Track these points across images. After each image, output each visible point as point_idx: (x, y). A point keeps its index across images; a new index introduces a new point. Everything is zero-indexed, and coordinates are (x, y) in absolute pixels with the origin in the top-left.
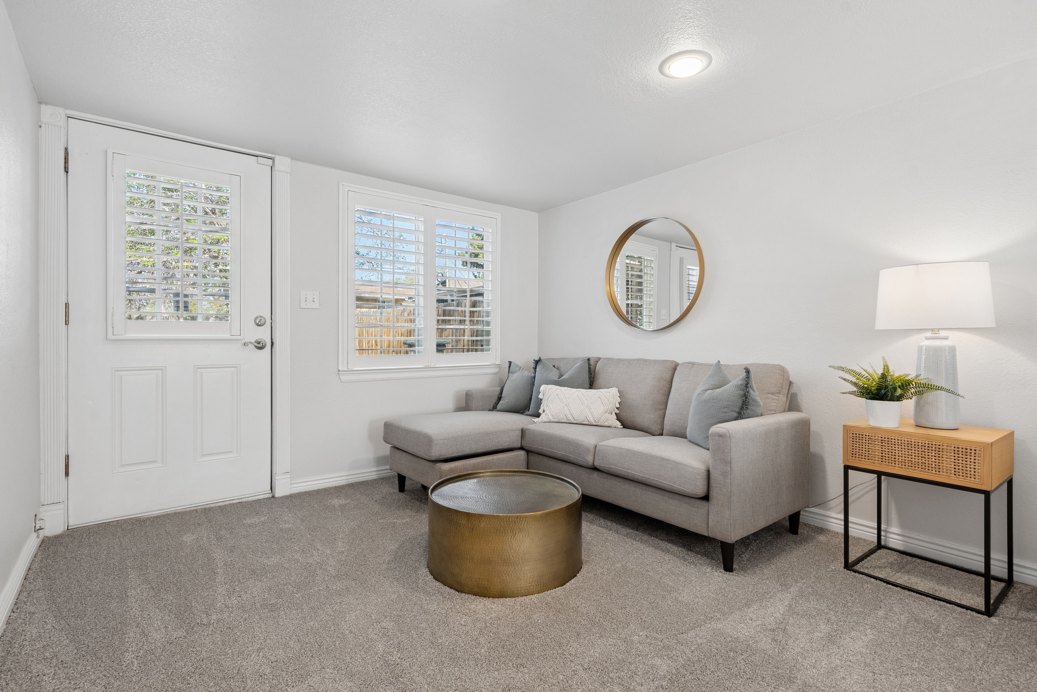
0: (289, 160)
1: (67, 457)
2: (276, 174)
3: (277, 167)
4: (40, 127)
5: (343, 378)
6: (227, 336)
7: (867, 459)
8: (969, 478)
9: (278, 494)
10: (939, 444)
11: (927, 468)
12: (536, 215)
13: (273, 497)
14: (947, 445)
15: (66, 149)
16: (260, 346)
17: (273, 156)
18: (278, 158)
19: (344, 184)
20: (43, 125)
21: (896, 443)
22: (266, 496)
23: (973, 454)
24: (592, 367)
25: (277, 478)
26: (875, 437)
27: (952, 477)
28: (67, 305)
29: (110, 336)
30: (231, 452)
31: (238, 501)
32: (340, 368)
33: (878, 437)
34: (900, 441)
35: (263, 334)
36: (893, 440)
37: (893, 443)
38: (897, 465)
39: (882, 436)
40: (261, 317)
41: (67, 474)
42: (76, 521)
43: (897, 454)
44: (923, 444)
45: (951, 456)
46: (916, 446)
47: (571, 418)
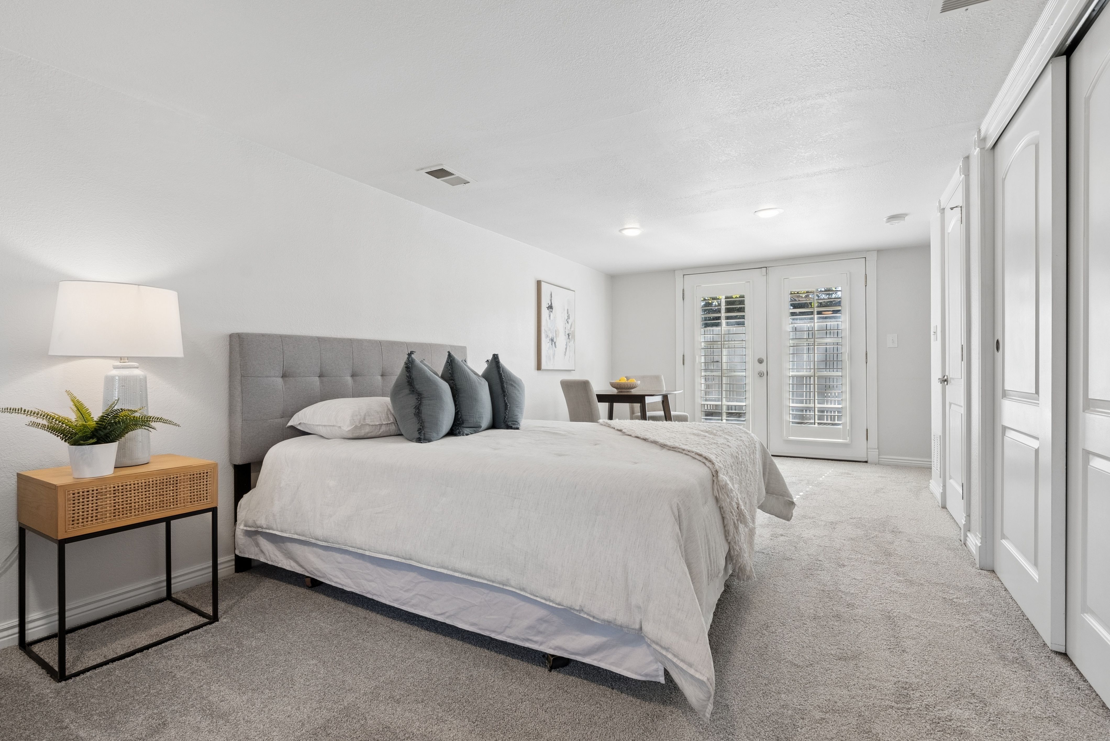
7: (94, 520)
8: (202, 501)
10: (177, 476)
11: (165, 505)
14: (184, 474)
21: (132, 488)
23: (205, 477)
26: (106, 488)
27: (188, 505)
33: (110, 488)
34: (136, 485)
36: (128, 487)
37: (129, 489)
38: (133, 514)
39: (114, 486)
43: (133, 501)
44: (162, 480)
45: (188, 484)
46: (155, 485)
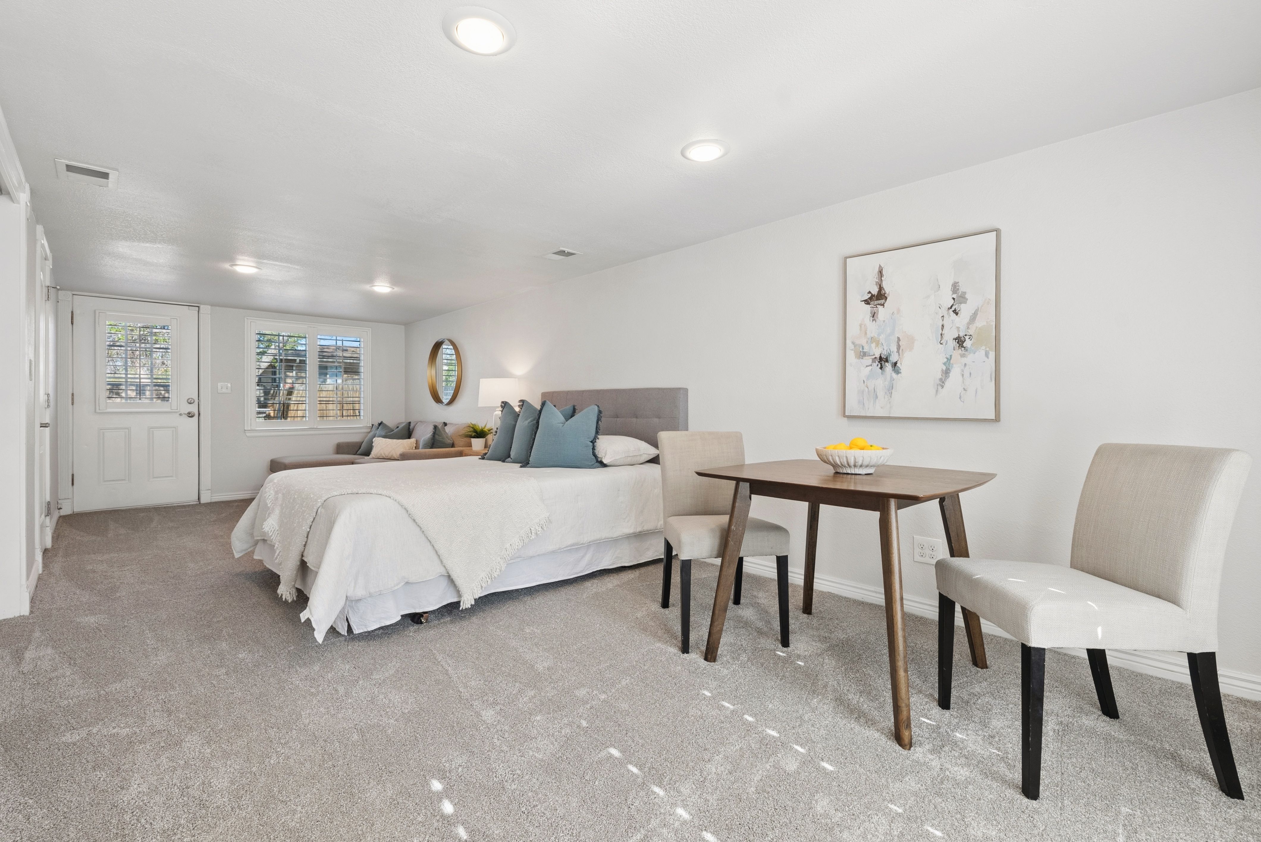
0: (209, 307)
1: (73, 475)
2: (201, 315)
3: (201, 311)
4: (58, 302)
5: (248, 434)
6: (169, 410)
9: (203, 501)
12: (403, 327)
13: (200, 503)
15: (72, 312)
16: (190, 415)
17: (199, 305)
18: (202, 307)
19: (248, 318)
20: (60, 301)
22: (195, 503)
24: (411, 427)
25: (201, 492)
28: (73, 395)
29: (98, 411)
30: (172, 476)
31: (176, 505)
32: (246, 429)
35: (193, 409)
40: (192, 398)
41: (73, 484)
42: (77, 509)
47: (384, 456)
